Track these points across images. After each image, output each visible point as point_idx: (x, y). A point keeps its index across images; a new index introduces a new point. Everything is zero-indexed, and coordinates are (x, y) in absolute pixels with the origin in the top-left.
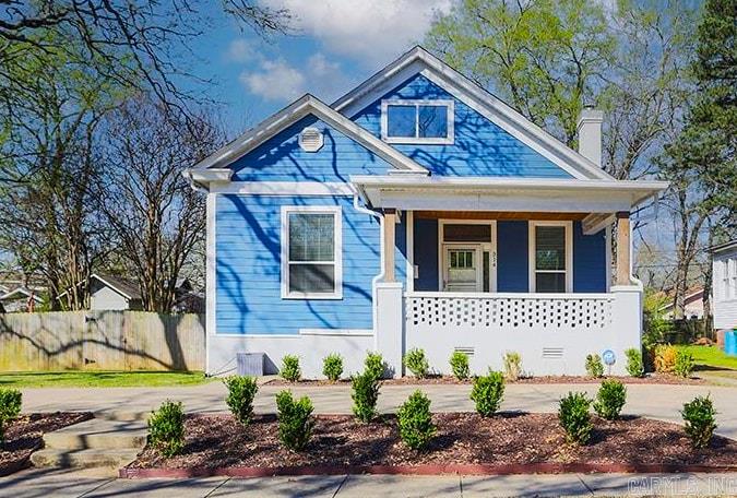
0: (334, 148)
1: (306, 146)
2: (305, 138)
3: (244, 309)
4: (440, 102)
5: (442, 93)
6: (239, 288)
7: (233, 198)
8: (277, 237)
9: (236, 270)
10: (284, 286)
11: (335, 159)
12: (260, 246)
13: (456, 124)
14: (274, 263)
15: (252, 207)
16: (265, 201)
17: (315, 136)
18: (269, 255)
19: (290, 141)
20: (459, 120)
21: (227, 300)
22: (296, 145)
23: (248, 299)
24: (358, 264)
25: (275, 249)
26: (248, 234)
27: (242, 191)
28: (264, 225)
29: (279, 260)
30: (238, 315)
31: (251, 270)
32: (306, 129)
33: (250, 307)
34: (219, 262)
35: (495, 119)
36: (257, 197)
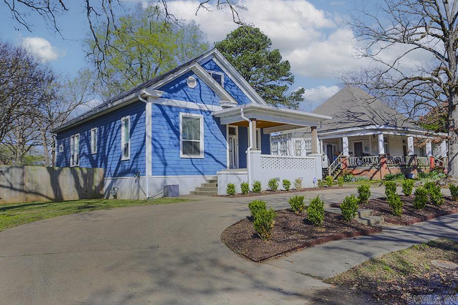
0: (200, 88)
1: (191, 85)
2: (189, 81)
3: (165, 164)
4: (220, 73)
5: (221, 71)
6: (163, 153)
7: (159, 106)
8: (178, 128)
9: (161, 143)
10: (181, 152)
11: (201, 93)
12: (171, 132)
13: (225, 84)
14: (177, 141)
15: (168, 112)
16: (174, 109)
17: (193, 81)
18: (174, 136)
19: (184, 81)
20: (225, 82)
21: (157, 158)
22: (186, 84)
23: (167, 158)
25: (177, 134)
26: (166, 127)
27: (164, 103)
28: (172, 121)
29: (179, 139)
30: (162, 166)
31: (167, 143)
32: (190, 77)
33: (168, 162)
34: (153, 139)
35: (237, 84)
36: (170, 107)
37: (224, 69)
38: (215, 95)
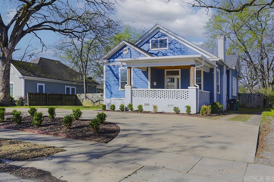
0: (131, 53)
1: (125, 53)
2: (124, 51)
3: (112, 93)
4: (165, 38)
5: (165, 35)
6: (110, 88)
7: (109, 66)
8: (118, 75)
9: (110, 83)
10: (120, 88)
11: (131, 55)
12: (115, 78)
13: (169, 43)
14: (118, 82)
15: (113, 69)
16: (116, 67)
17: (126, 50)
18: (116, 80)
19: (121, 52)
21: (108, 91)
23: (112, 91)
24: (137, 82)
25: (118, 78)
26: (112, 75)
27: (111, 65)
28: (115, 73)
29: (118, 81)
30: (110, 94)
31: (113, 83)
32: (124, 48)
33: (113, 92)
34: (106, 82)
36: (114, 66)
37: (167, 34)
38: (140, 55)
